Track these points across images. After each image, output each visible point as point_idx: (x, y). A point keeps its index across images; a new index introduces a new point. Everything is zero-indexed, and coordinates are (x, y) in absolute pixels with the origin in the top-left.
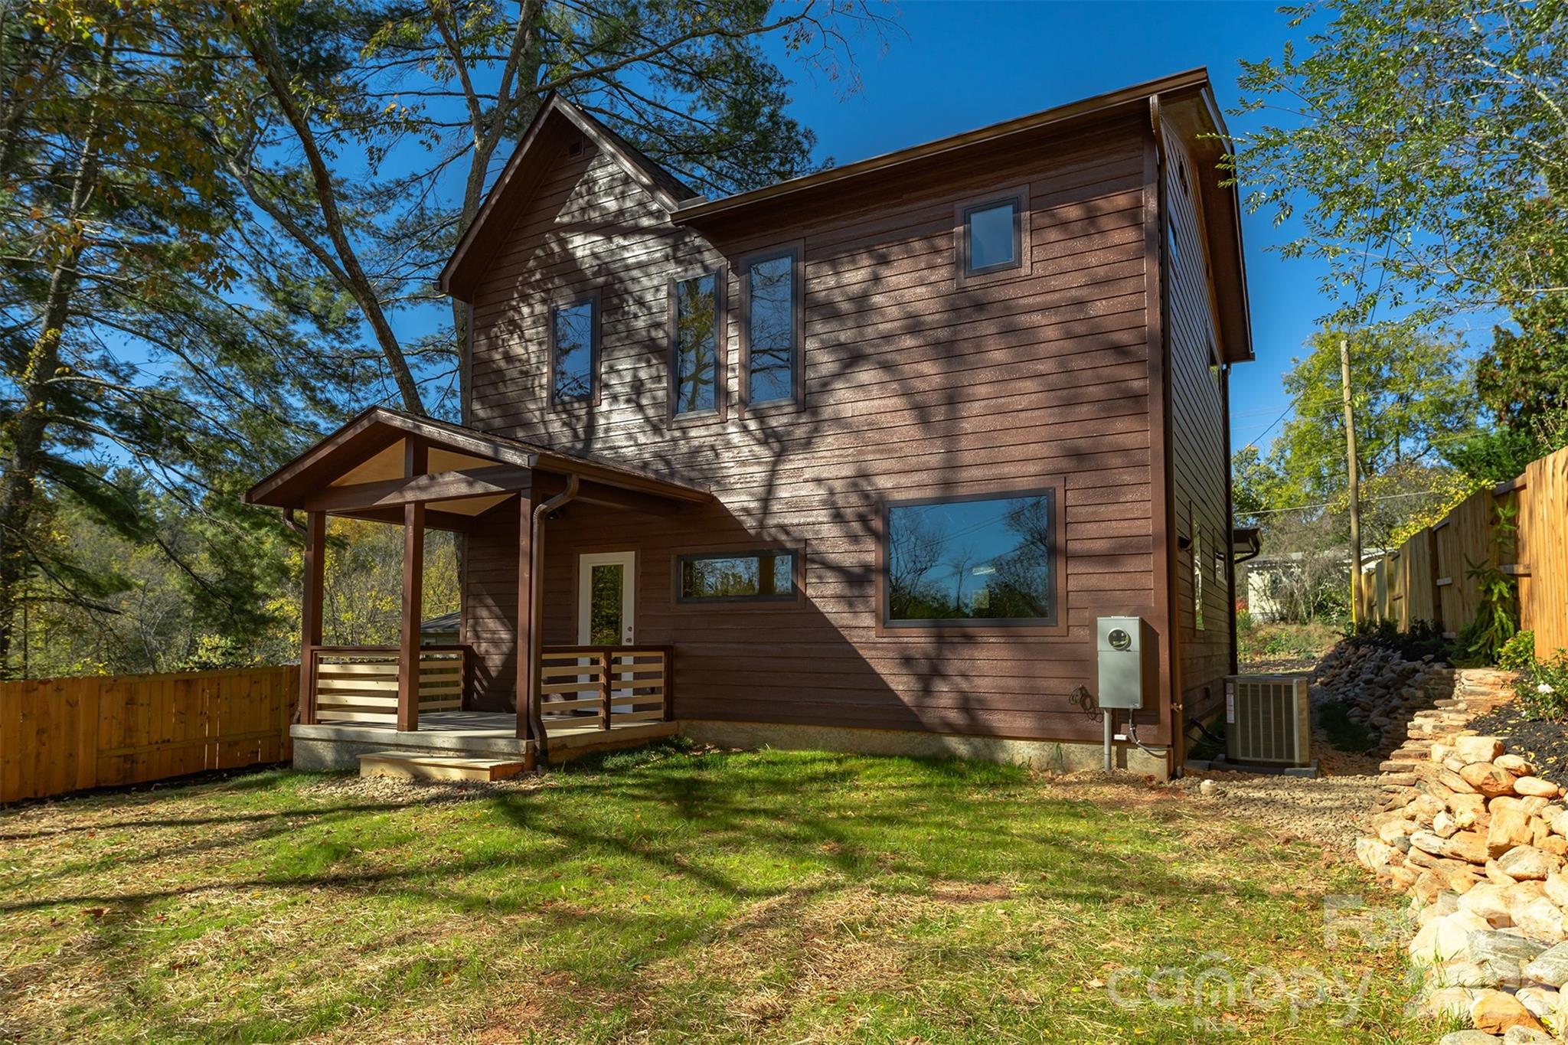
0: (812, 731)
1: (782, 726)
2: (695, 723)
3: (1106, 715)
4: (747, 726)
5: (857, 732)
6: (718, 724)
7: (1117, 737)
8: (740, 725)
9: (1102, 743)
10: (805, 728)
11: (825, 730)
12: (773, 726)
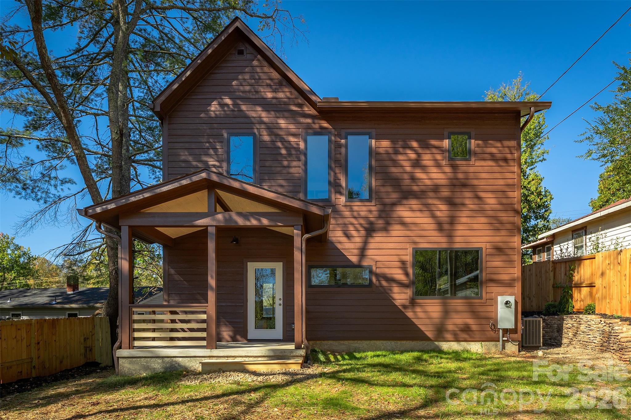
0: (378, 343)
1: (363, 341)
2: (318, 342)
3: (501, 331)
4: (346, 342)
5: (399, 342)
6: (330, 342)
7: (504, 339)
8: (342, 342)
9: (499, 341)
10: (375, 341)
11: (384, 342)
12: (359, 342)
